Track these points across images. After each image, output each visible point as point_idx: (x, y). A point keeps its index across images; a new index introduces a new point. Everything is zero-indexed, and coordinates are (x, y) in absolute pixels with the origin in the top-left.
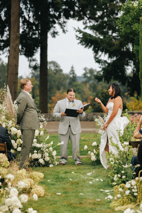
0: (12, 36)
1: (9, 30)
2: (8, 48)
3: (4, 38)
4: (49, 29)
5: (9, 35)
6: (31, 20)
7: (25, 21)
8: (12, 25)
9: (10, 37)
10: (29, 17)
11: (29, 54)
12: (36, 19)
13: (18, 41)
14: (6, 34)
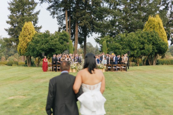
0: (76, 38)
1: (75, 36)
2: (74, 41)
3: (73, 38)
4: (87, 35)
5: (75, 37)
6: (81, 32)
7: (80, 33)
8: (76, 35)
9: (75, 38)
10: (81, 31)
11: (80, 43)
12: (83, 32)
13: (77, 40)
14: (73, 37)
